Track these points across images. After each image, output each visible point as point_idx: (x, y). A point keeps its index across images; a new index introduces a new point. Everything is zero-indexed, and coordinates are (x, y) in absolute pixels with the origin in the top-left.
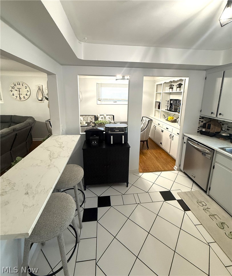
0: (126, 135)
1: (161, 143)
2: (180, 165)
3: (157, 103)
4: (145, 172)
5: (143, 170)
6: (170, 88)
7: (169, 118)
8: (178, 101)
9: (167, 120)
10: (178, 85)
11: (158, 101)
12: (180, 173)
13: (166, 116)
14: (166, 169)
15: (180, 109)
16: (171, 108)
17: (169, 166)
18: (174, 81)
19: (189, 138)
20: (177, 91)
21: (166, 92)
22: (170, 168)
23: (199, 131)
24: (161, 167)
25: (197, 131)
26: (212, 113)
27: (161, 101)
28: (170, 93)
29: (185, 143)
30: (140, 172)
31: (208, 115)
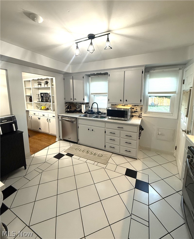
0: (15, 123)
1: (40, 129)
2: (60, 137)
3: (27, 97)
4: (36, 153)
5: (33, 152)
6: (38, 85)
7: (43, 107)
8: (47, 94)
9: (41, 109)
10: (45, 82)
11: (27, 95)
12: (61, 141)
13: (38, 107)
14: (51, 143)
15: (50, 100)
16: (42, 100)
17: (52, 141)
18: (41, 79)
19: (62, 116)
20: (45, 86)
21: (35, 87)
22: (54, 142)
23: (66, 111)
24: (47, 144)
25: (65, 111)
26: (71, 99)
27: (32, 95)
28: (39, 89)
29: (60, 120)
30: (32, 154)
31: (69, 100)
